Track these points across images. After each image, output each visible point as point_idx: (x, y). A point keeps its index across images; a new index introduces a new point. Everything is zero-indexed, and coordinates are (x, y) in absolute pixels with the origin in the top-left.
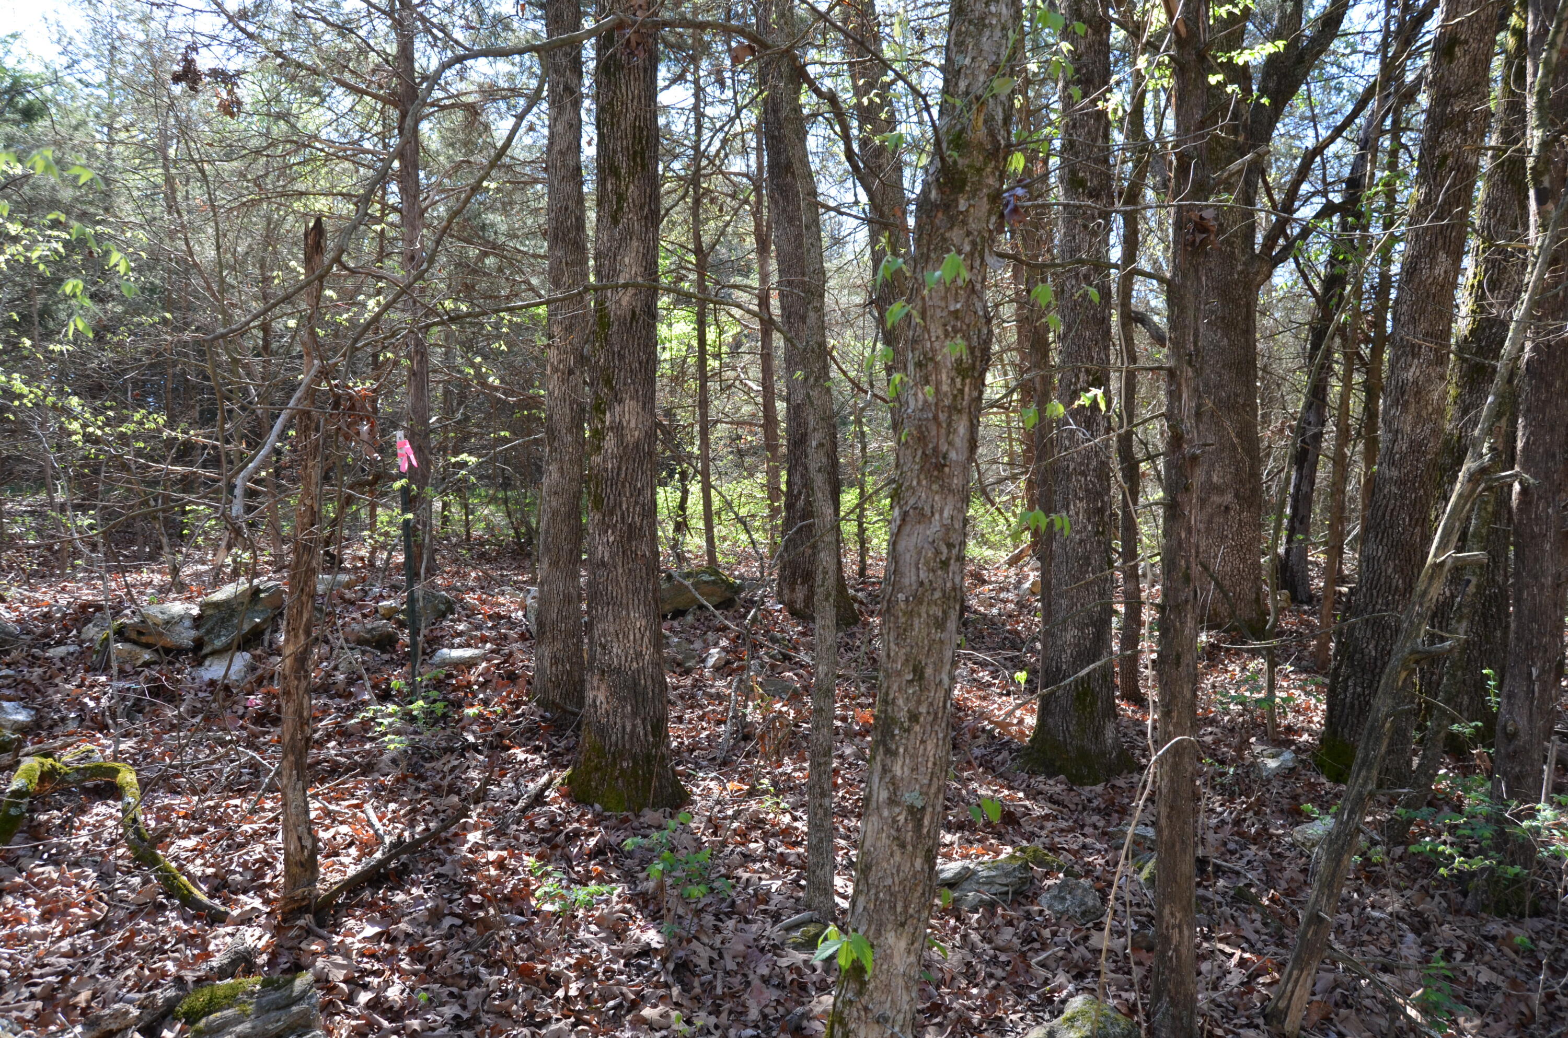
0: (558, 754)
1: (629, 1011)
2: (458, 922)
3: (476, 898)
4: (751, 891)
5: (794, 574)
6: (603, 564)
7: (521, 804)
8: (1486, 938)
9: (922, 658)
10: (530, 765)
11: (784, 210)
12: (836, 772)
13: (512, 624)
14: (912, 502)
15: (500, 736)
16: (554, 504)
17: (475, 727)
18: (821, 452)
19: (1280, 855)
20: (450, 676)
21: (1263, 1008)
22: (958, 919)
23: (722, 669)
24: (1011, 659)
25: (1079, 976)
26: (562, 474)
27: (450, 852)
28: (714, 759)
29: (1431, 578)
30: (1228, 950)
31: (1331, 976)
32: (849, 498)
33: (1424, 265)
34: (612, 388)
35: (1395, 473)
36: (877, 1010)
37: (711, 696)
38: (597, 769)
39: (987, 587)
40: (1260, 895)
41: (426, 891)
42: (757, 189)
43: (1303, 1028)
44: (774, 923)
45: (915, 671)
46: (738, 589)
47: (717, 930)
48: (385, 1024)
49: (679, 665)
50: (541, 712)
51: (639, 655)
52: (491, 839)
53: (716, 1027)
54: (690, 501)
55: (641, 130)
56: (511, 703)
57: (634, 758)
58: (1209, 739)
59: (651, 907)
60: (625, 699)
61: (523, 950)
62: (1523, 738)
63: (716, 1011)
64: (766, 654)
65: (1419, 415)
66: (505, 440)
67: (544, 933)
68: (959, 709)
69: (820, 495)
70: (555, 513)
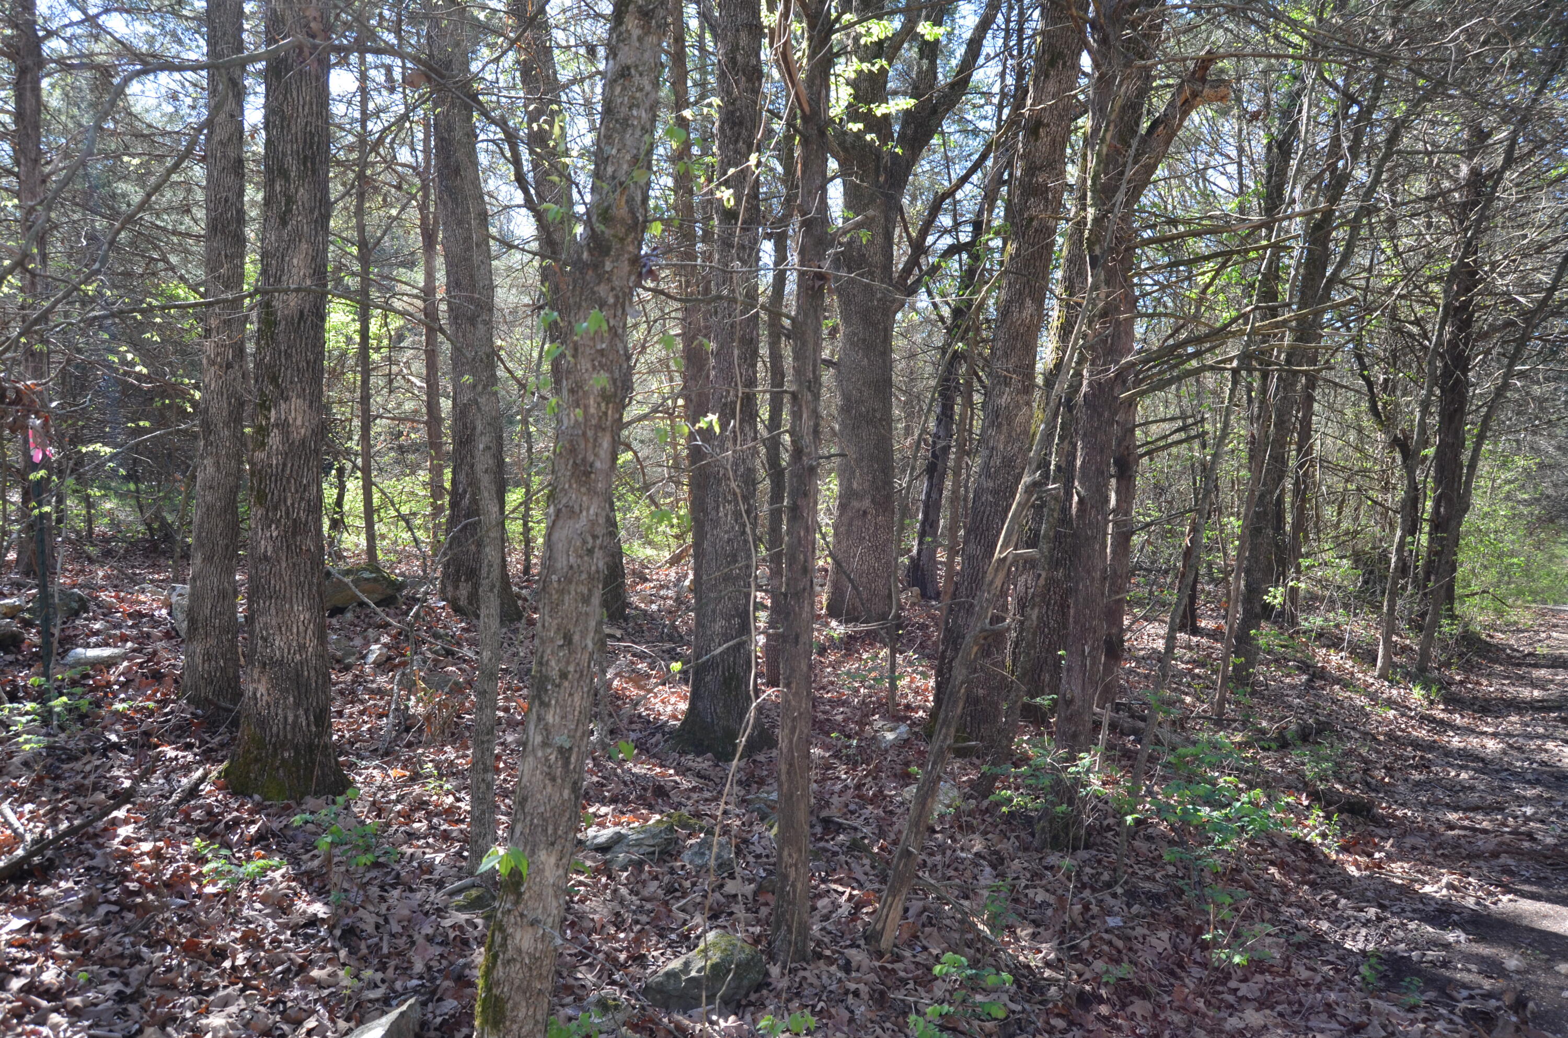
0: (211, 750)
1: (297, 975)
2: (115, 908)
3: (133, 886)
4: (415, 864)
5: (458, 571)
6: (266, 558)
7: (175, 797)
8: (1046, 868)
9: (571, 627)
10: (181, 761)
11: (453, 213)
12: (498, 758)
13: (156, 622)
14: (564, 501)
15: (147, 734)
16: (209, 498)
17: (117, 727)
18: (488, 454)
19: (891, 812)
20: (86, 676)
21: (865, 931)
22: (609, 877)
23: (384, 665)
24: (669, 651)
25: (714, 917)
26: (218, 469)
27: (100, 846)
28: (376, 750)
29: (997, 570)
30: (841, 889)
31: (921, 903)
32: (514, 497)
33: (1015, 309)
34: (277, 386)
35: (991, 484)
36: (531, 916)
37: (372, 692)
38: (256, 760)
39: (648, 585)
40: (872, 844)
41: (76, 883)
42: (425, 188)
43: (895, 946)
44: (438, 890)
45: (565, 638)
46: (401, 586)
47: (383, 899)
48: (44, 1003)
49: (338, 661)
50: (192, 709)
51: (302, 648)
52: (143, 832)
53: (383, 981)
54: (347, 497)
55: (312, 135)
56: (157, 702)
57: (296, 748)
58: (840, 718)
59: (316, 884)
60: (287, 690)
61: (186, 930)
62: (1078, 703)
63: (383, 967)
64: (429, 649)
65: (1010, 436)
66: (145, 431)
67: (207, 913)
68: (618, 698)
69: (486, 494)
70: (209, 508)
